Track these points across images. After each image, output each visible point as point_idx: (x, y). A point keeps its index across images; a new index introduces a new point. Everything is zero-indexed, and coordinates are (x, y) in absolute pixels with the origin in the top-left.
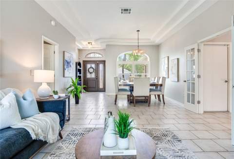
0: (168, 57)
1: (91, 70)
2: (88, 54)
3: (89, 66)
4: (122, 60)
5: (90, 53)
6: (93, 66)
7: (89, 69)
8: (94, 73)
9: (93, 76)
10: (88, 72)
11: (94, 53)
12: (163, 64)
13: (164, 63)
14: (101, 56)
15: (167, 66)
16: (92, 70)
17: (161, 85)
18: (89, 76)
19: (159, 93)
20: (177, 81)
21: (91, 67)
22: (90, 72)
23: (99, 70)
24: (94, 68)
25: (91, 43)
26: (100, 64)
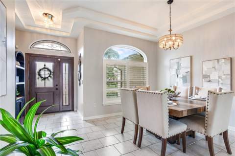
0: (191, 57)
2: (37, 43)
3: (39, 65)
5: (43, 41)
6: (50, 65)
7: (40, 70)
8: (51, 79)
9: (50, 83)
10: (37, 76)
11: (52, 42)
13: (179, 66)
15: (189, 70)
16: (47, 73)
18: (40, 83)
21: (45, 68)
22: (41, 77)
23: (62, 74)
24: (52, 71)
25: (52, 16)
26: (62, 63)
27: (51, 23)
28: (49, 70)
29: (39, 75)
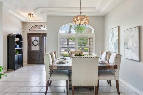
0: (119, 27)
1: (36, 43)
2: (32, 28)
3: (33, 39)
4: (67, 33)
6: (38, 38)
7: (33, 41)
8: (38, 46)
9: (37, 48)
10: (32, 44)
12: (111, 36)
13: (113, 35)
14: (45, 29)
15: (117, 38)
17: (116, 67)
18: (33, 48)
19: (110, 78)
20: (138, 60)
21: (35, 40)
22: (34, 45)
23: (44, 43)
24: (39, 41)
25: (32, 14)
26: (44, 37)
27: (32, 18)
28: (37, 41)
29: (33, 44)
